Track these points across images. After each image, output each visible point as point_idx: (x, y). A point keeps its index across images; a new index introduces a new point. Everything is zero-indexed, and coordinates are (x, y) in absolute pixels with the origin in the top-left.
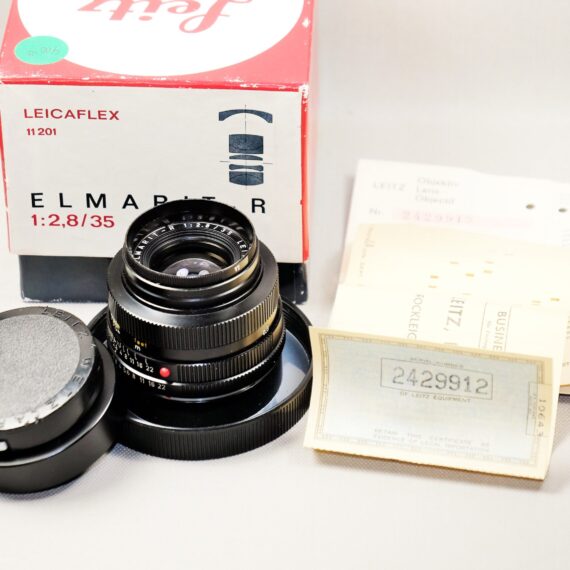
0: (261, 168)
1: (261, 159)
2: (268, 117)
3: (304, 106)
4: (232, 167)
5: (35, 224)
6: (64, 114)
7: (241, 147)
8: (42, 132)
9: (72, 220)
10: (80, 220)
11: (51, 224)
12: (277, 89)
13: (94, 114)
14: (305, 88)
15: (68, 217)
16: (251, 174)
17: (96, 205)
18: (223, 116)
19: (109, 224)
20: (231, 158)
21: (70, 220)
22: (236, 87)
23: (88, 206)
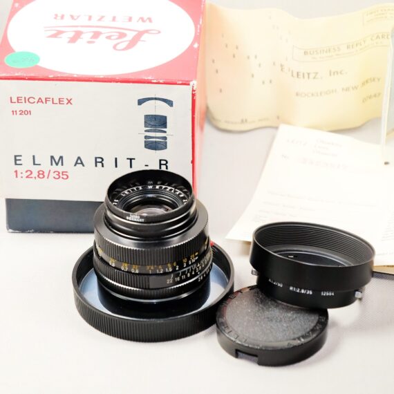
0: (165, 138)
1: (165, 132)
2: (170, 103)
3: (193, 95)
4: (146, 137)
5: (17, 176)
6: (36, 100)
7: (152, 123)
8: (22, 113)
9: (41, 174)
10: (46, 174)
11: (27, 177)
12: (176, 84)
13: (56, 101)
14: (194, 83)
15: (38, 172)
16: (159, 142)
17: (57, 164)
18: (141, 102)
19: (65, 177)
20: (146, 131)
21: (39, 174)
22: (149, 82)
23: (52, 164)
